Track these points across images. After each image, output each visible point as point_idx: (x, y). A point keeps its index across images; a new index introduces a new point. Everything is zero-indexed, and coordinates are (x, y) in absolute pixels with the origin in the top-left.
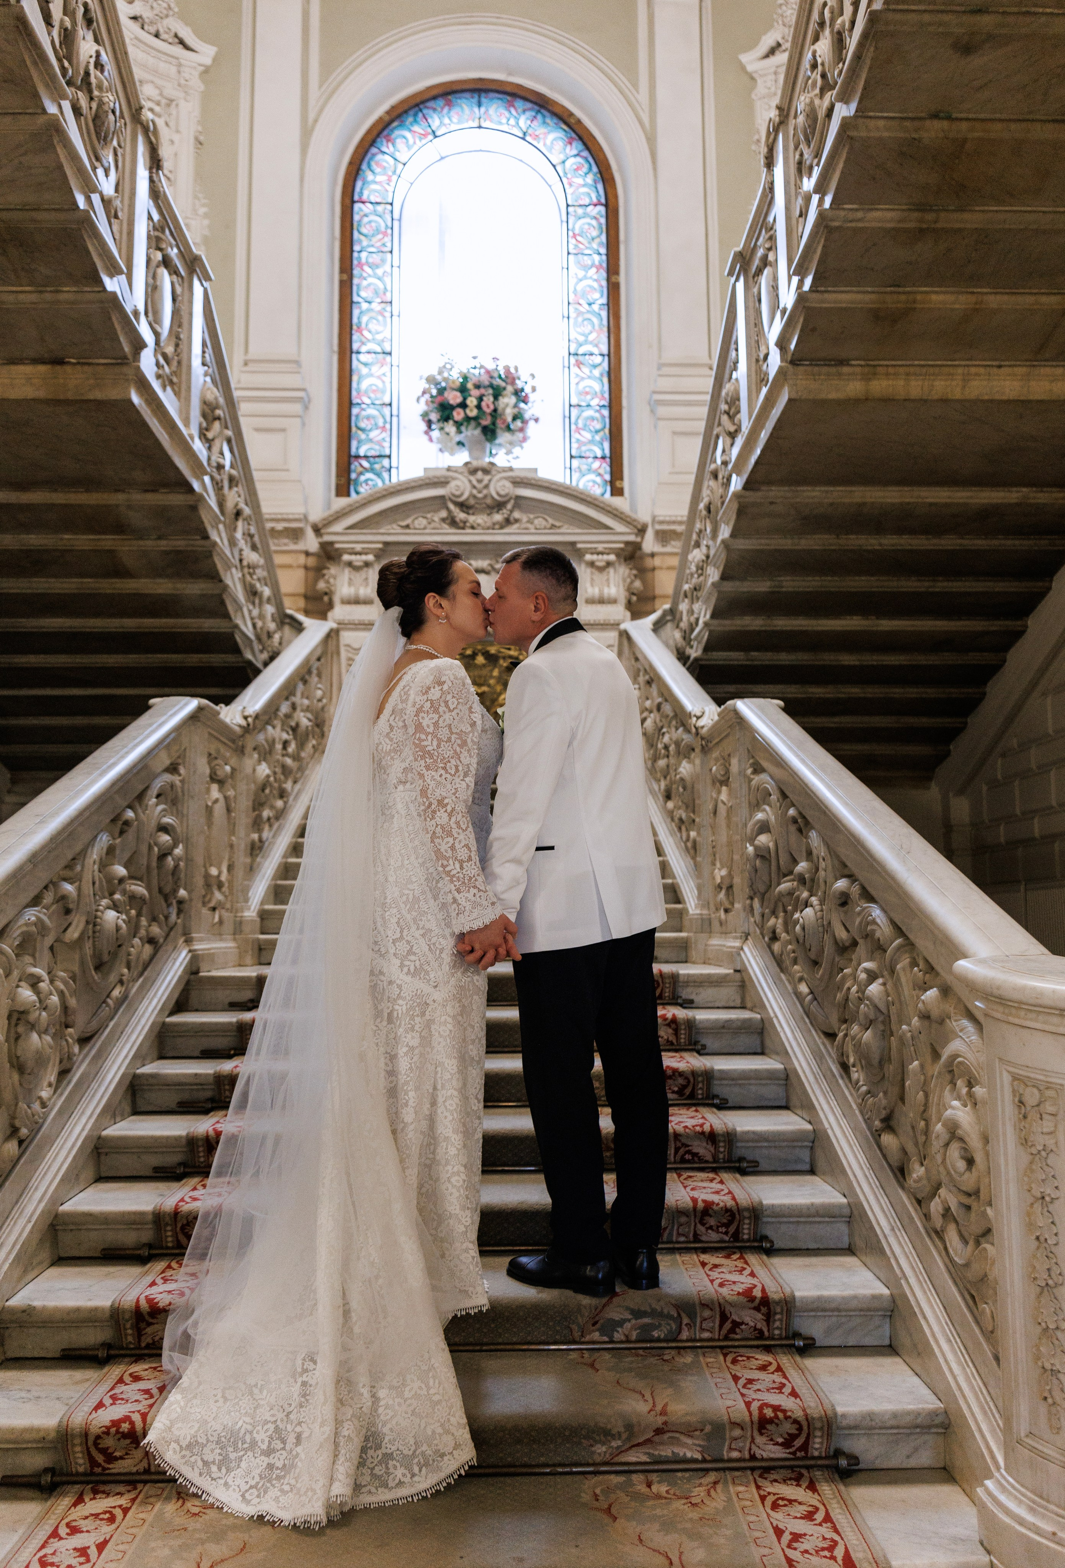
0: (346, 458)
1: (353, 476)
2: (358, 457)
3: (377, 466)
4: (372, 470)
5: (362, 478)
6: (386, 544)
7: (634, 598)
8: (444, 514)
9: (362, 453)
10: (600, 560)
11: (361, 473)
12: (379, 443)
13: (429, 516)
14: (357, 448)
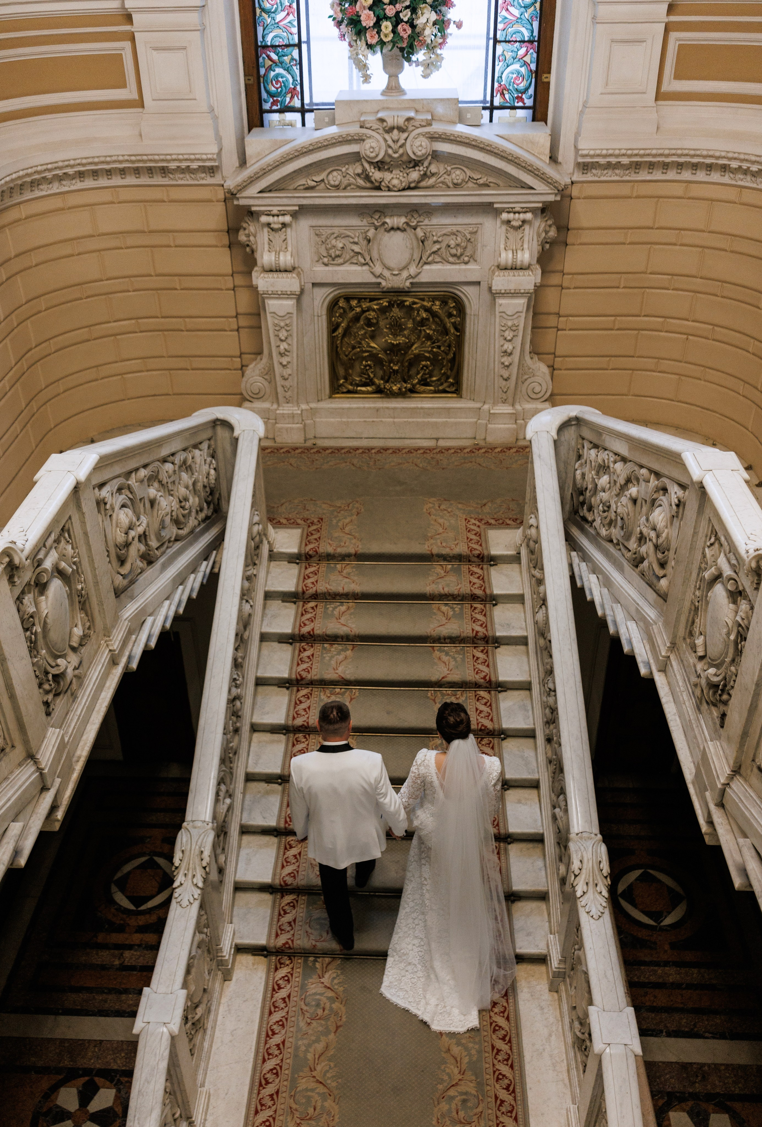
0: (253, 48)
1: (262, 71)
2: (265, 47)
3: (286, 59)
4: (280, 64)
5: (272, 74)
6: (301, 207)
7: (547, 246)
8: (359, 170)
9: (269, 40)
10: (516, 219)
11: (270, 69)
12: (286, 29)
13: (344, 169)
14: (263, 37)
